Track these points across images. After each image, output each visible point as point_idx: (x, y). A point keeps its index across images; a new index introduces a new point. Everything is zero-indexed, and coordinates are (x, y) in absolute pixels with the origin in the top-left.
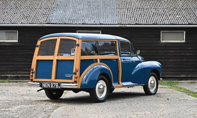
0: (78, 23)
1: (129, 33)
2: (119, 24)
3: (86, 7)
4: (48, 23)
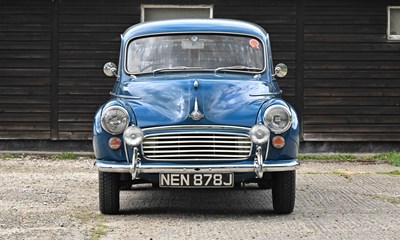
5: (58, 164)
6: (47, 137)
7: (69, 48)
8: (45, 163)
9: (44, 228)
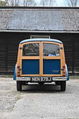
0: (31, 30)
1: (72, 38)
2: (64, 31)
3: (38, 16)
4: (7, 30)
5: (7, 79)
6: (5, 71)
7: (11, 47)
8: (4, 79)
9: (4, 97)
